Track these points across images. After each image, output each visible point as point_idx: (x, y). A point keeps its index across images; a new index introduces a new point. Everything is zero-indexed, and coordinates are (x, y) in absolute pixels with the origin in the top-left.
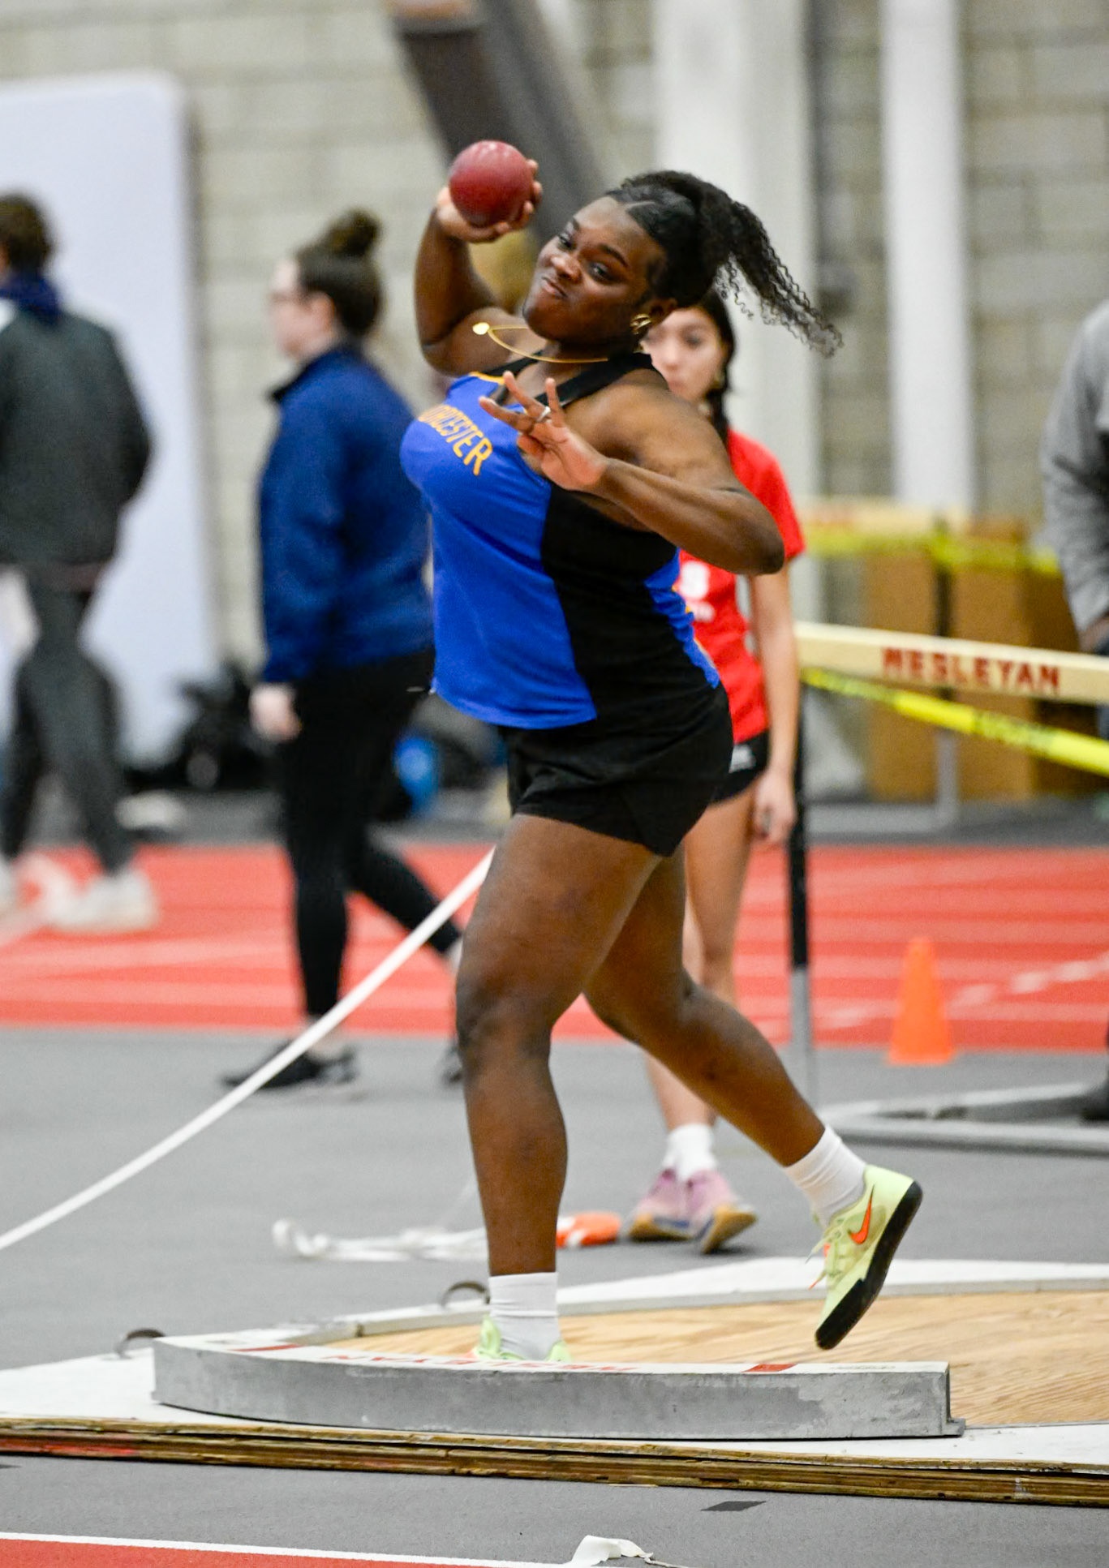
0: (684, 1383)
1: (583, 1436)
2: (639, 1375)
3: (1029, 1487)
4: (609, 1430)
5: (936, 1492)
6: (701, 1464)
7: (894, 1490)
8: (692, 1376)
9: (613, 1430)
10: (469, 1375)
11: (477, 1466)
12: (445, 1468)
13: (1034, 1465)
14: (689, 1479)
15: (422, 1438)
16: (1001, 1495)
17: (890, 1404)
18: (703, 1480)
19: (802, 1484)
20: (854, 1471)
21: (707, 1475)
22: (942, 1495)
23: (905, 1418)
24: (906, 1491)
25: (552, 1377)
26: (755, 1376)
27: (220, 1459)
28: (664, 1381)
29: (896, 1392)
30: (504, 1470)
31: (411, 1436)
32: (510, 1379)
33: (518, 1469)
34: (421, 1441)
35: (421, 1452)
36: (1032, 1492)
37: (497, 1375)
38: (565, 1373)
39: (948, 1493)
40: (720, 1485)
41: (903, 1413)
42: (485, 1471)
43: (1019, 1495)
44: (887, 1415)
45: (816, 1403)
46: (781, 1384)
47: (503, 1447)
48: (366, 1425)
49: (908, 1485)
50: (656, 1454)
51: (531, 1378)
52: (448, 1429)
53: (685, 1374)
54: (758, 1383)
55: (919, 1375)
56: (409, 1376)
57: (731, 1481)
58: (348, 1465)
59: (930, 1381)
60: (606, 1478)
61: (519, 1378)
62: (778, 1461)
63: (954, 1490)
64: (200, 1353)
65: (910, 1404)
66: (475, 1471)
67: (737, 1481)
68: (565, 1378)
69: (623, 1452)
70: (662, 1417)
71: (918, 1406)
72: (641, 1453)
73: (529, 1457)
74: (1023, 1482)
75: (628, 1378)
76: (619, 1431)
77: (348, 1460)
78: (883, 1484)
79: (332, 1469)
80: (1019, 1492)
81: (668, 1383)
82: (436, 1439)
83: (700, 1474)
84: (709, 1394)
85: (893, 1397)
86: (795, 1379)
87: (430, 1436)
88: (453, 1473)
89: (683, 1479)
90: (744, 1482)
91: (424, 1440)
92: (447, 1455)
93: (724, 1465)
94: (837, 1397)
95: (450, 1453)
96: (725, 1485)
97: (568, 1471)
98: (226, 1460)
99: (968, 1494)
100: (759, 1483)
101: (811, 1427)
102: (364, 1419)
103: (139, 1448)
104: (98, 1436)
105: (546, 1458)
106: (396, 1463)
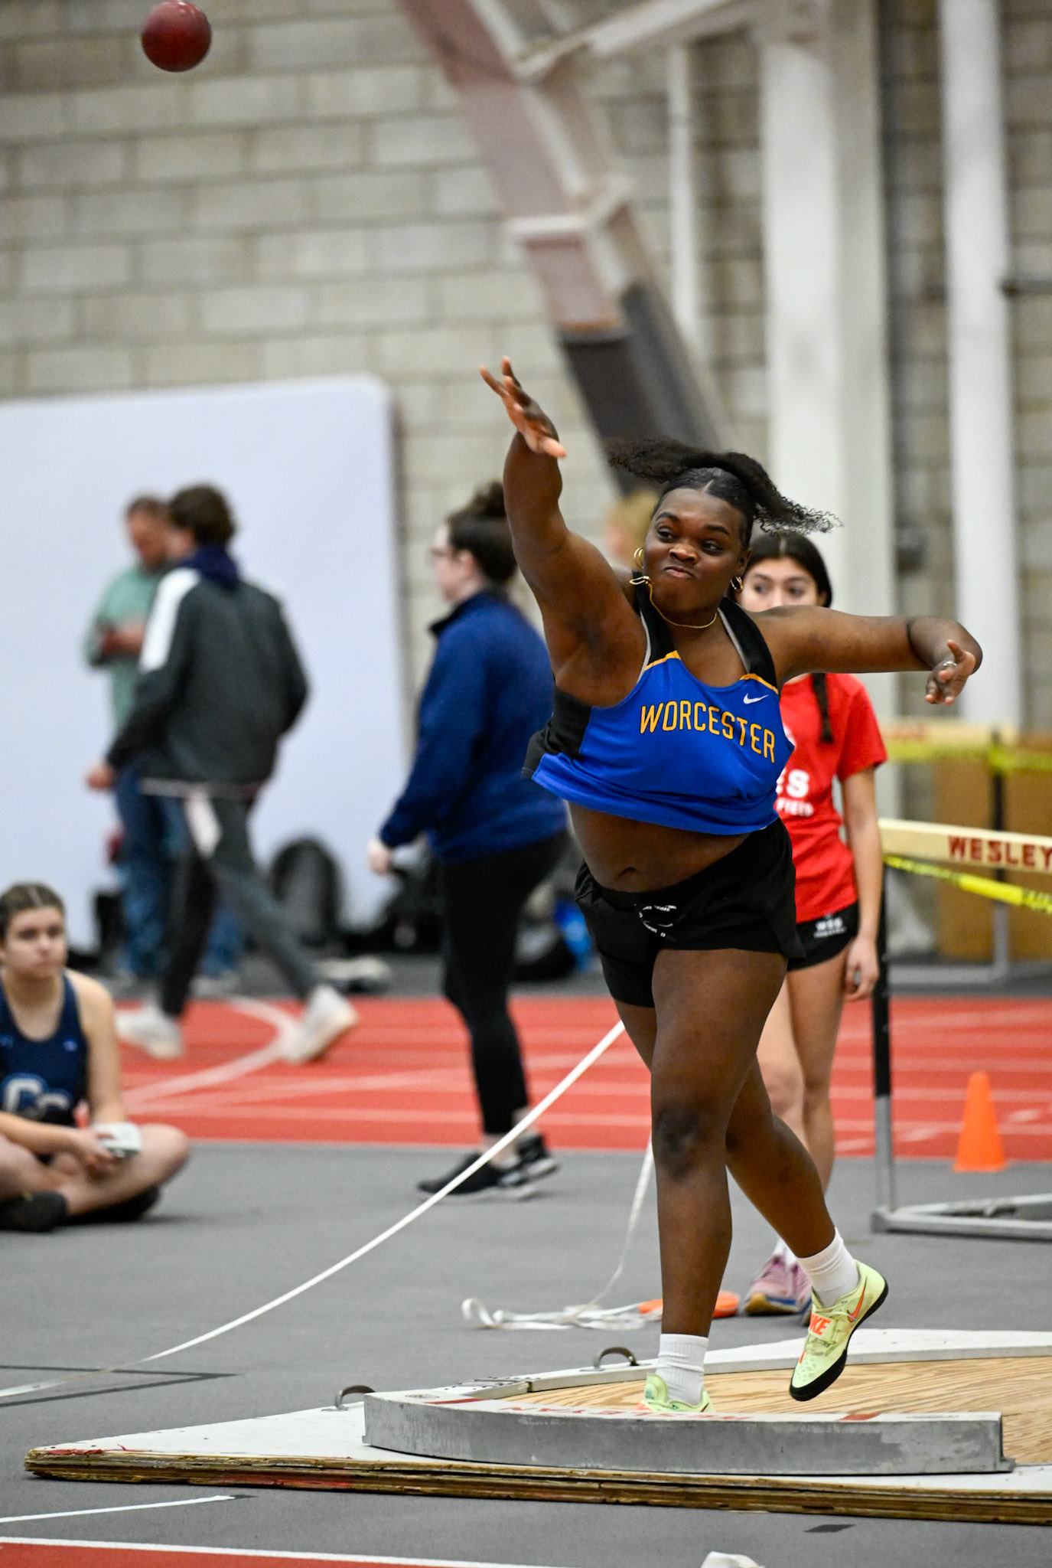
0: (791, 1429)
1: (709, 1471)
2: (753, 1423)
4: (730, 1467)
5: (991, 1517)
6: (803, 1495)
7: (958, 1516)
8: (796, 1423)
9: (732, 1467)
10: (617, 1423)
11: (624, 1496)
12: (598, 1498)
14: (795, 1507)
15: (580, 1473)
17: (956, 1446)
18: (805, 1507)
19: (884, 1511)
20: (926, 1500)
21: (808, 1503)
22: (997, 1519)
23: (969, 1457)
24: (968, 1517)
25: (683, 1425)
26: (846, 1423)
27: (418, 1491)
28: (773, 1427)
29: (959, 1437)
30: (645, 1500)
31: (571, 1472)
32: (652, 1425)
33: (657, 1498)
34: (580, 1476)
35: (579, 1484)
37: (640, 1423)
38: (695, 1422)
39: (1002, 1518)
40: (818, 1512)
41: (966, 1453)
42: (631, 1501)
44: (953, 1455)
45: (896, 1446)
46: (868, 1430)
47: (645, 1481)
48: (535, 1464)
49: (969, 1511)
50: (768, 1486)
51: (669, 1425)
52: (601, 1466)
53: (790, 1422)
54: (850, 1429)
55: (979, 1423)
56: (569, 1424)
57: (827, 1508)
58: (520, 1495)
59: (988, 1428)
60: (727, 1506)
61: (657, 1426)
62: (865, 1492)
63: (1006, 1515)
64: (402, 1406)
65: (970, 1446)
66: (623, 1500)
67: (832, 1508)
68: (695, 1425)
69: (741, 1485)
70: (772, 1457)
71: (977, 1448)
72: (755, 1485)
73: (666, 1489)
75: (745, 1425)
76: (737, 1468)
77: (522, 1491)
78: (949, 1510)
79: (508, 1498)
81: (776, 1429)
82: (592, 1474)
83: (803, 1502)
84: (810, 1438)
85: (957, 1441)
86: (879, 1427)
87: (586, 1472)
88: (604, 1502)
89: (790, 1507)
90: (837, 1509)
91: (582, 1475)
92: (600, 1487)
93: (821, 1495)
94: (912, 1440)
95: (602, 1485)
96: (823, 1512)
97: (698, 1500)
98: (422, 1491)
99: (1018, 1518)
100: (850, 1509)
101: (891, 1465)
102: (534, 1458)
103: (352, 1482)
104: (321, 1472)
105: (681, 1490)
106: (559, 1494)
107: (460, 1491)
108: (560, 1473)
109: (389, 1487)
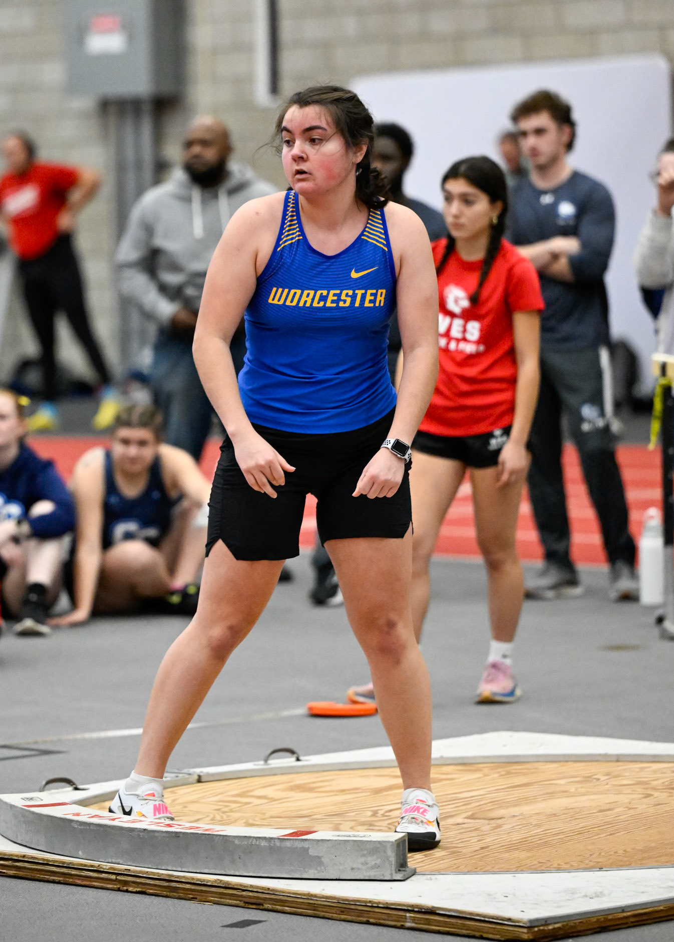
0: (245, 842)
2: (221, 835)
3: (413, 920)
5: (365, 919)
6: (244, 893)
7: (343, 917)
8: (250, 838)
9: (206, 868)
10: (132, 830)
11: (130, 886)
12: (115, 886)
13: (417, 906)
14: (238, 902)
15: (105, 867)
16: (399, 924)
17: (363, 860)
18: (245, 903)
19: (296, 909)
20: (323, 903)
21: (246, 900)
22: (368, 921)
23: (372, 868)
24: (349, 918)
25: (174, 835)
26: (285, 839)
27: (4, 872)
28: (234, 840)
29: (365, 852)
30: (144, 890)
31: (99, 866)
32: (153, 834)
33: (151, 890)
34: (104, 869)
35: (104, 875)
36: (416, 923)
37: (146, 831)
38: (181, 832)
39: (372, 920)
40: (254, 907)
41: (369, 865)
42: (135, 890)
43: (408, 924)
44: (360, 866)
45: (319, 857)
46: (301, 845)
47: (145, 876)
48: (81, 857)
49: (351, 913)
50: (221, 885)
51: (164, 835)
52: (121, 862)
53: (245, 837)
54: (286, 843)
55: (379, 842)
56: (102, 829)
57: (259, 904)
58: (67, 881)
59: (386, 847)
60: (196, 898)
61: (157, 834)
62: (284, 894)
63: (374, 918)
65: (372, 860)
66: (130, 889)
67: (263, 905)
68: (181, 835)
69: (205, 883)
70: (233, 862)
71: (378, 862)
72: (214, 884)
73: (157, 882)
74: (411, 917)
75: (214, 837)
77: (67, 878)
79: (59, 883)
80: (409, 922)
81: (236, 841)
82: (111, 868)
83: (244, 899)
84: (259, 849)
85: (364, 855)
86: (307, 843)
87: (108, 866)
88: (119, 890)
89: (235, 902)
90: (266, 906)
91: (105, 869)
92: (116, 879)
93: (256, 894)
94: (330, 854)
95: (118, 877)
96: (257, 907)
97: (177, 893)
98: (7, 873)
99: (382, 922)
100: (274, 906)
101: (316, 871)
102: (80, 853)
105: (166, 884)
106: (91, 881)
107: (29, 875)
108: (92, 866)
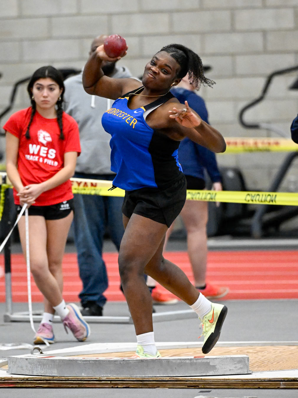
0: (179, 361)
1: (149, 376)
2: (166, 359)
4: (157, 375)
5: (257, 387)
6: (188, 382)
7: (245, 387)
8: (180, 359)
9: (158, 375)
11: (119, 385)
12: (110, 386)
13: (286, 379)
14: (184, 386)
15: (103, 378)
16: (277, 387)
17: (235, 366)
18: (188, 386)
19: (218, 386)
20: (233, 382)
21: (189, 385)
22: (259, 388)
23: (239, 369)
24: (248, 387)
25: (140, 361)
26: (198, 359)
27: (41, 386)
28: (172, 361)
29: (236, 362)
30: (128, 386)
31: (99, 378)
32: (128, 362)
35: (103, 382)
36: (286, 386)
37: (124, 361)
39: (261, 387)
40: (193, 388)
41: (238, 368)
42: (122, 387)
44: (233, 368)
45: (215, 366)
46: (205, 361)
47: (127, 380)
48: (84, 375)
49: (249, 385)
50: (174, 380)
51: (134, 361)
53: (179, 359)
55: (242, 358)
57: (195, 386)
59: (245, 359)
62: (210, 380)
64: (27, 359)
65: (239, 366)
66: (119, 386)
67: (198, 386)
68: (144, 361)
69: (164, 380)
70: (172, 371)
71: (242, 366)
72: (169, 380)
73: (136, 382)
74: (283, 383)
75: (162, 360)
76: (160, 375)
77: (81, 385)
78: (241, 385)
79: (76, 388)
80: (282, 386)
81: (174, 361)
82: (107, 378)
84: (185, 364)
85: (235, 364)
86: (208, 360)
87: (105, 378)
88: (112, 388)
89: (182, 386)
90: (200, 387)
91: (104, 379)
92: (111, 383)
93: (194, 382)
94: (220, 364)
95: (112, 382)
96: (195, 388)
97: (147, 385)
98: (43, 387)
99: (267, 387)
100: (205, 386)
101: (213, 372)
103: (16, 384)
104: (3, 381)
106: (95, 385)
107: (57, 386)
108: (96, 378)
109: (30, 385)
